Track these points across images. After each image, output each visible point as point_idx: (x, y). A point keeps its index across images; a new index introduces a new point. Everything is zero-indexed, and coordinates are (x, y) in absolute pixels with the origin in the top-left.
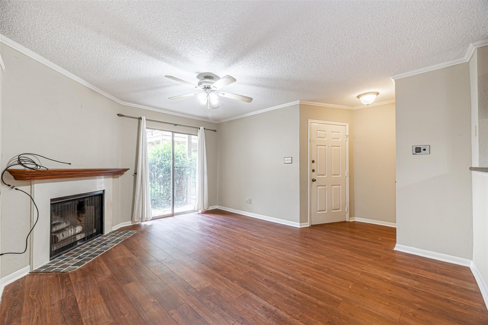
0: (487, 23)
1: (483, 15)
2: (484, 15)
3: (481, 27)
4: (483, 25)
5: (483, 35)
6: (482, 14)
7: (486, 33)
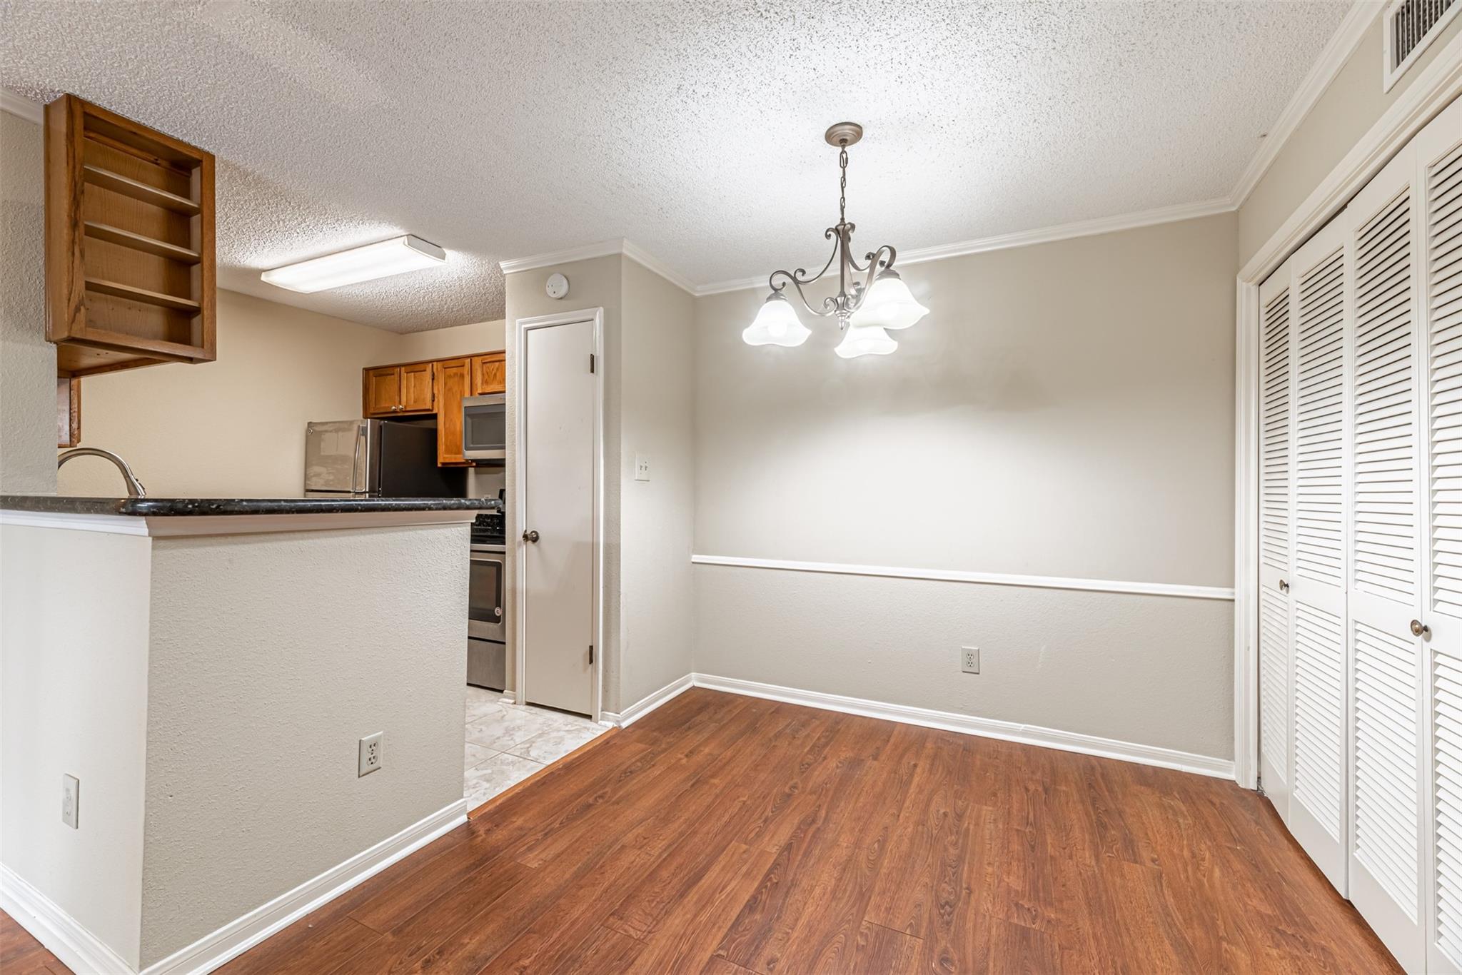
0: (31, 46)
1: (35, 16)
2: (35, 18)
3: (11, 43)
4: (19, 44)
5: (4, 72)
6: (33, 11)
7: (13, 71)
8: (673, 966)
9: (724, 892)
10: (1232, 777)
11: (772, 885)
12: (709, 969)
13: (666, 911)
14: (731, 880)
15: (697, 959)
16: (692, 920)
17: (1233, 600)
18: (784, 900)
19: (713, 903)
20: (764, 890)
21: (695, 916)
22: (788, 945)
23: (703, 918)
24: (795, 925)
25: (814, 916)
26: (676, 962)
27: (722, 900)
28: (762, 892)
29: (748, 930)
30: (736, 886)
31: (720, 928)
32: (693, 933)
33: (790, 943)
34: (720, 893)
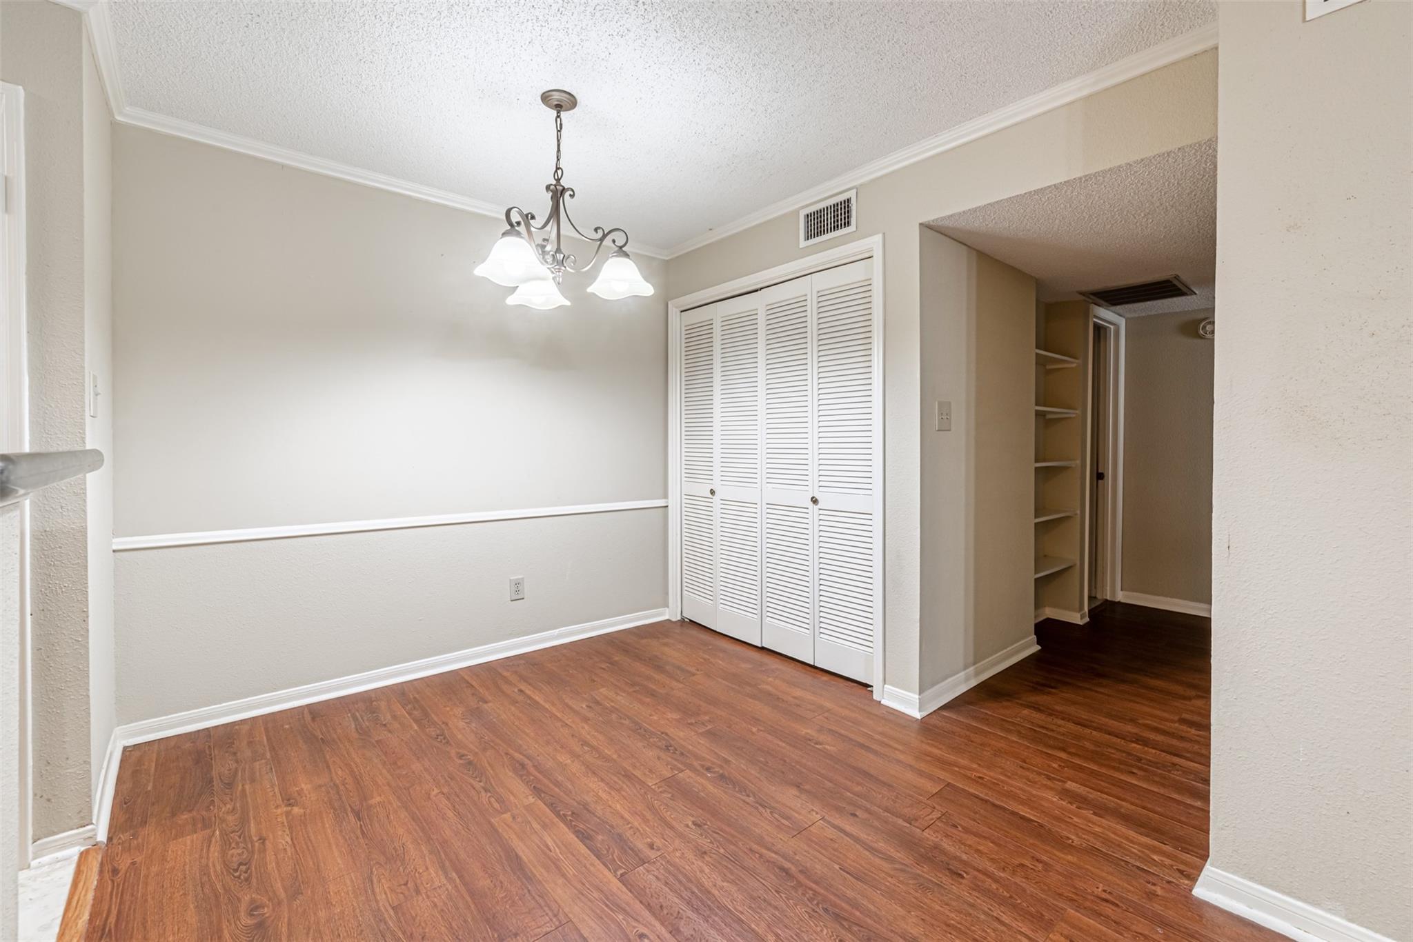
8: (611, 910)
9: (552, 848)
10: (666, 617)
11: (572, 816)
12: (631, 885)
13: (539, 896)
14: (542, 839)
15: (615, 890)
16: (566, 879)
17: (667, 506)
18: (596, 816)
19: (558, 860)
20: (573, 823)
21: (564, 875)
22: (642, 831)
23: (571, 871)
24: (626, 820)
25: (626, 807)
26: (607, 906)
27: (560, 853)
28: (575, 825)
29: (609, 848)
30: (552, 839)
31: (592, 865)
32: (584, 885)
33: (641, 829)
34: (551, 851)
